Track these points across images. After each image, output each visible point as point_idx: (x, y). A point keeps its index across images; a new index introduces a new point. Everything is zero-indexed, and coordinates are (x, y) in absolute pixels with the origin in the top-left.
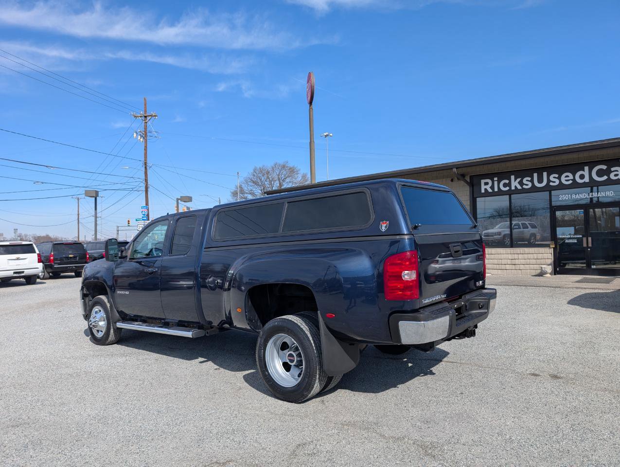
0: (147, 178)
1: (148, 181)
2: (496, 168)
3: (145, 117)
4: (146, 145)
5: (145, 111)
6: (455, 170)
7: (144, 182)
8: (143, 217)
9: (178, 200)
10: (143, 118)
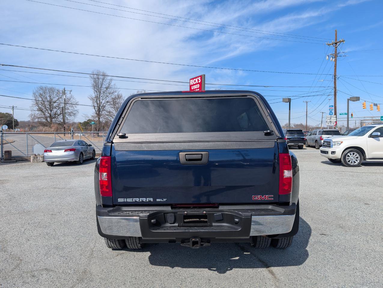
0: (336, 86)
1: (337, 88)
3: (336, 43)
4: (336, 63)
5: (336, 39)
7: (334, 89)
8: (330, 113)
9: (348, 100)
10: (334, 45)
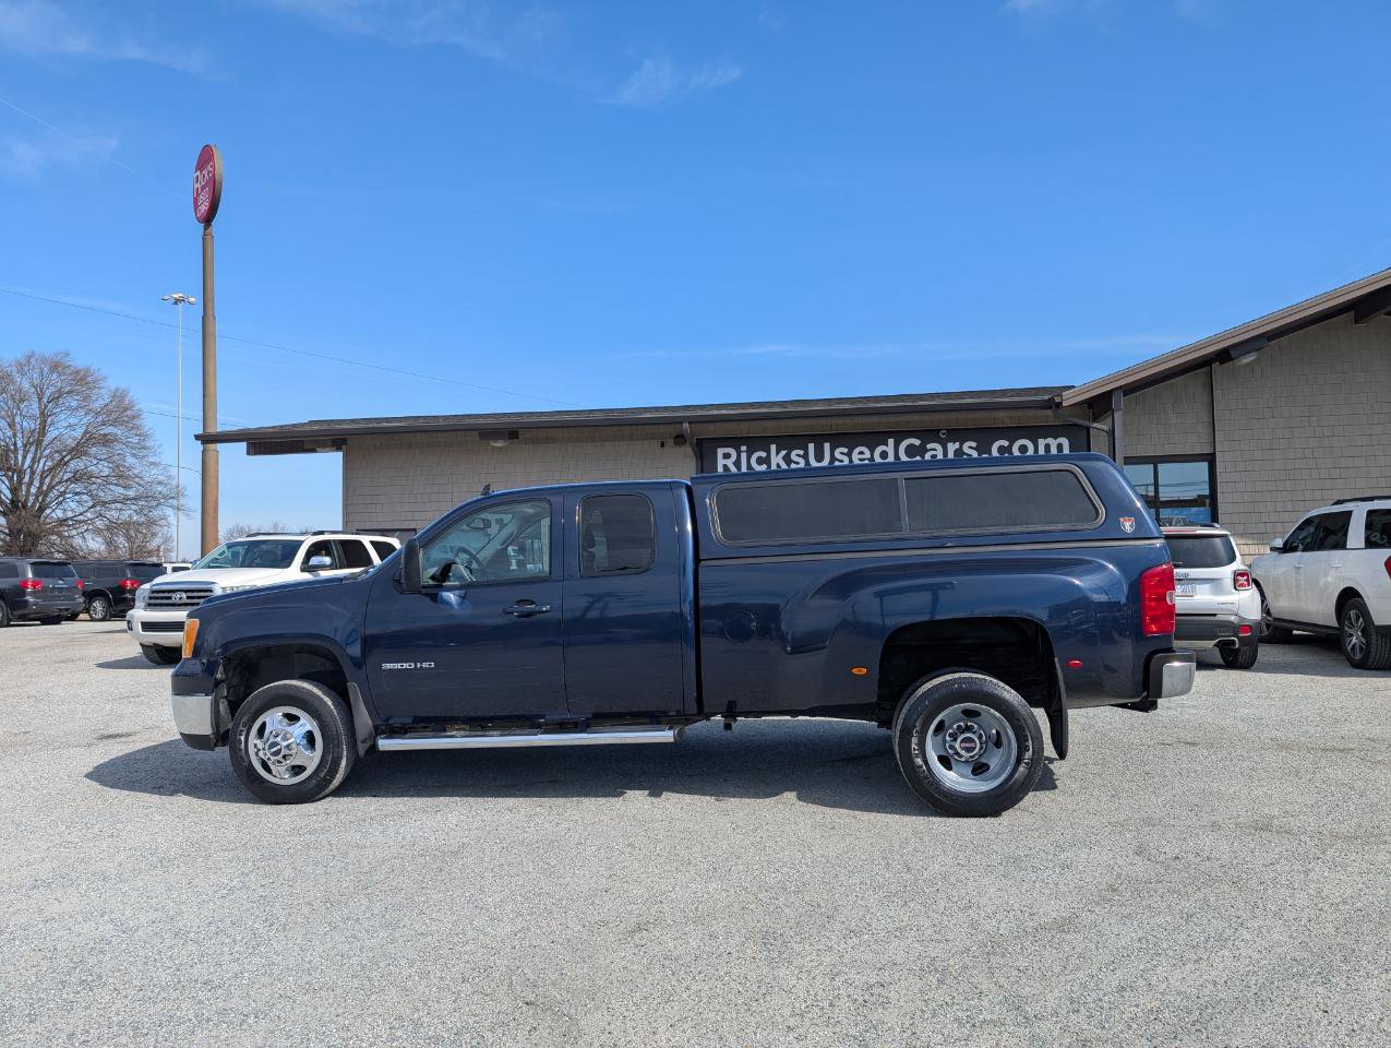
2: (744, 429)
6: (686, 425)
